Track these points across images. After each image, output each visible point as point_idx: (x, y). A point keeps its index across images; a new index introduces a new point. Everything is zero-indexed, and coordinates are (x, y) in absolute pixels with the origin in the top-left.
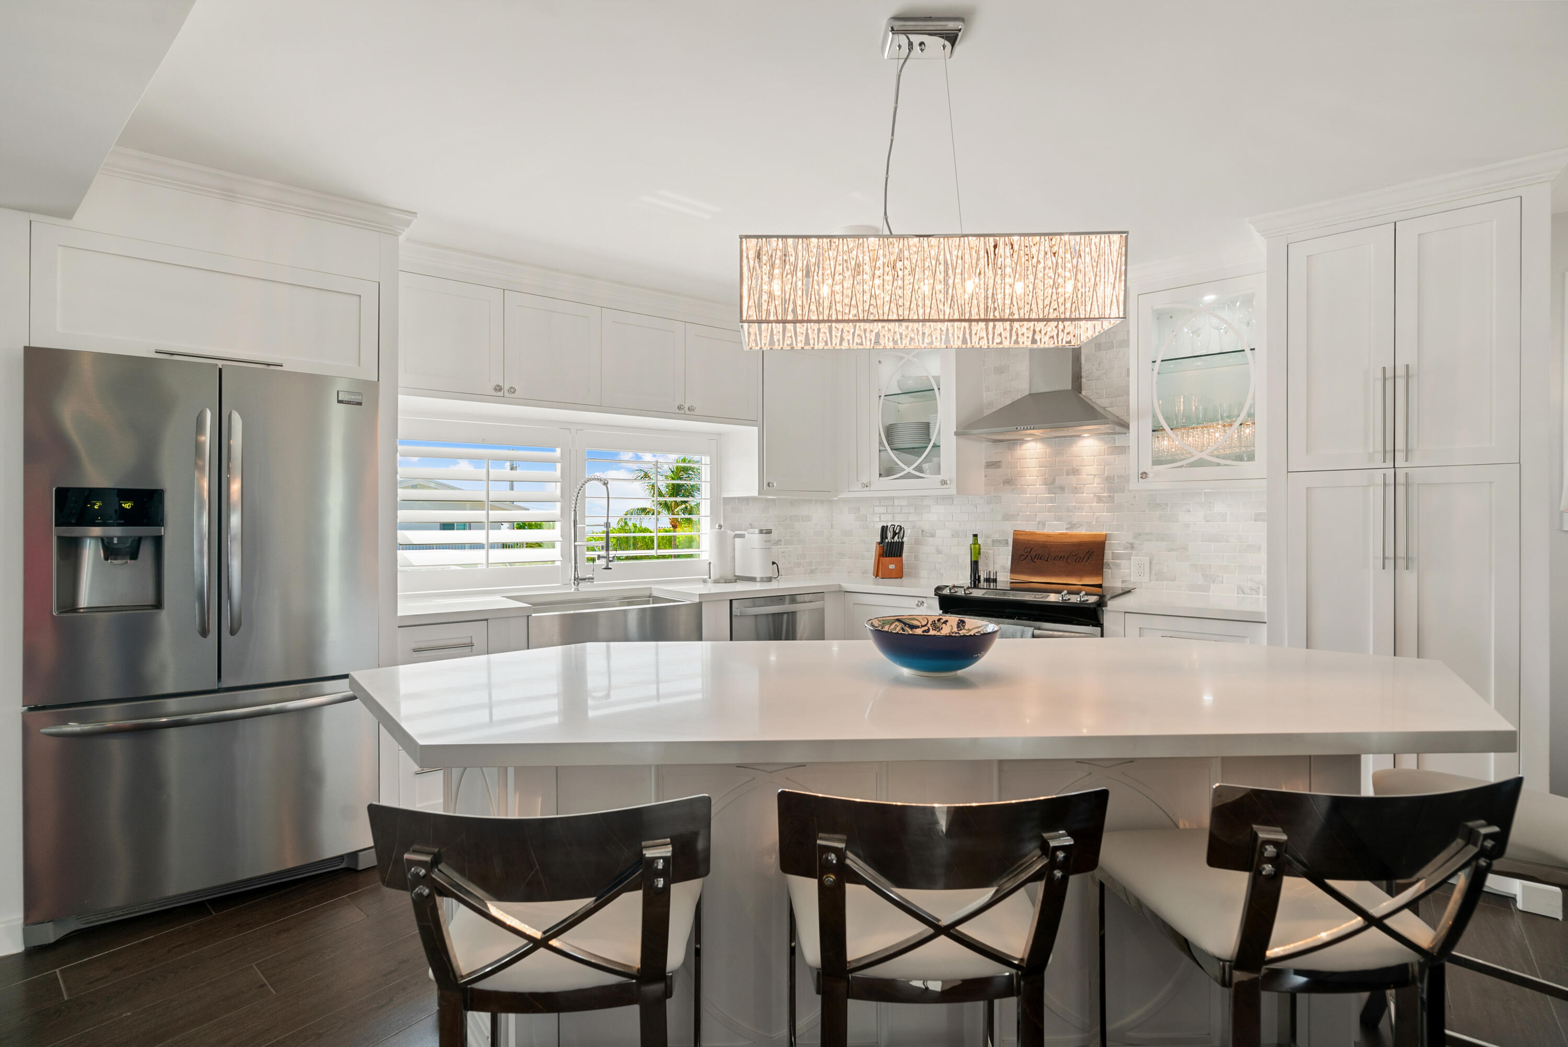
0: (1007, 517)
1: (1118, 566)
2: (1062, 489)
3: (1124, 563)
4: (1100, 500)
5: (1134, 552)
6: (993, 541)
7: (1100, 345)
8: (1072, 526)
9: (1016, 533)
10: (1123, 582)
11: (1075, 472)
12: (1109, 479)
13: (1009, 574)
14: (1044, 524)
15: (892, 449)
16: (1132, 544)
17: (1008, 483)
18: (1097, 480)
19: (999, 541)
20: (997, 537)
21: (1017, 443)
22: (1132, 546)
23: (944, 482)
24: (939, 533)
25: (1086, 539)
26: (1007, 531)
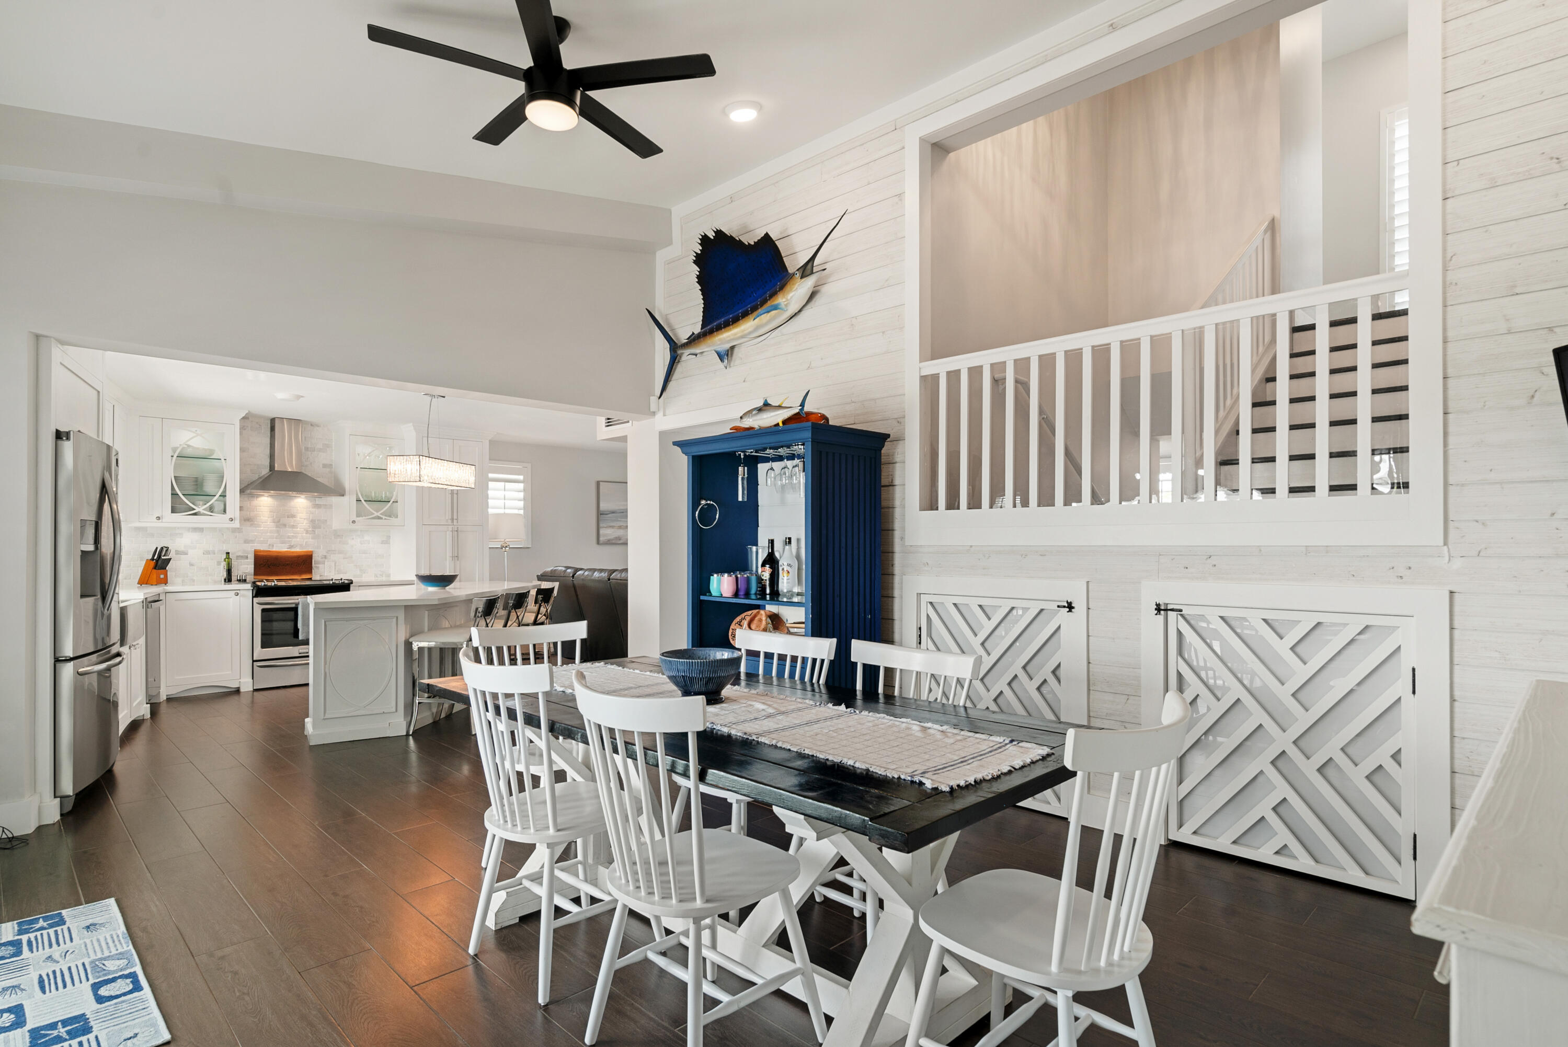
0: (246, 542)
1: (318, 568)
2: (285, 525)
3: (321, 566)
4: (307, 532)
5: (326, 560)
6: (237, 557)
7: (308, 448)
8: (291, 547)
9: (256, 551)
10: (321, 576)
11: (293, 516)
12: (313, 521)
13: (253, 576)
14: (273, 546)
15: (183, 495)
16: (325, 556)
17: (248, 520)
18: (305, 521)
19: (242, 557)
20: (240, 554)
21: (254, 497)
22: (325, 557)
23: (231, 520)
24: (190, 552)
25: (302, 554)
26: (249, 550)
